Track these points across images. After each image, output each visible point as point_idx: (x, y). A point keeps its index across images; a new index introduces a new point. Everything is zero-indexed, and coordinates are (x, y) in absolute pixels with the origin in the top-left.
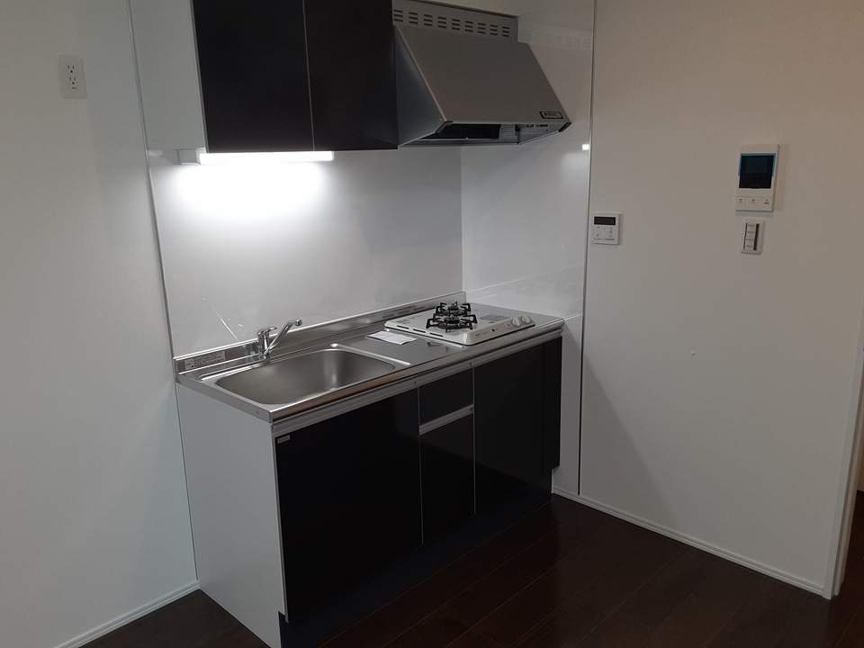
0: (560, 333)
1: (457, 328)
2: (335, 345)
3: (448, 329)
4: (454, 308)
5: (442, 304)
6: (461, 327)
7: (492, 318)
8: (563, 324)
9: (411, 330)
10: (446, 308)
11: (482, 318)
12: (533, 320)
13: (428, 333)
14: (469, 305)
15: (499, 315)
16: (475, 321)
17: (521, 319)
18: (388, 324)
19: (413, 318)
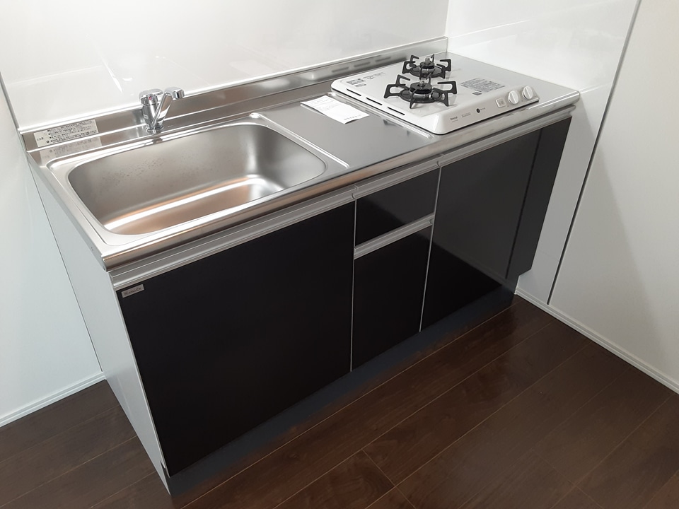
0: (569, 112)
1: (426, 101)
2: (255, 115)
3: (414, 101)
4: (429, 65)
5: (413, 57)
6: (433, 100)
7: (480, 86)
8: (578, 99)
9: (363, 99)
10: (417, 63)
11: (464, 85)
12: (538, 94)
13: (385, 105)
14: (449, 61)
15: (489, 79)
16: (454, 91)
17: (520, 92)
18: (336, 84)
19: (371, 78)
